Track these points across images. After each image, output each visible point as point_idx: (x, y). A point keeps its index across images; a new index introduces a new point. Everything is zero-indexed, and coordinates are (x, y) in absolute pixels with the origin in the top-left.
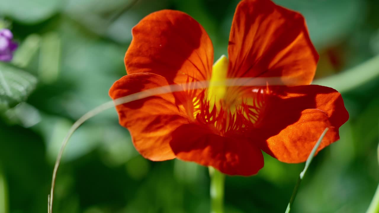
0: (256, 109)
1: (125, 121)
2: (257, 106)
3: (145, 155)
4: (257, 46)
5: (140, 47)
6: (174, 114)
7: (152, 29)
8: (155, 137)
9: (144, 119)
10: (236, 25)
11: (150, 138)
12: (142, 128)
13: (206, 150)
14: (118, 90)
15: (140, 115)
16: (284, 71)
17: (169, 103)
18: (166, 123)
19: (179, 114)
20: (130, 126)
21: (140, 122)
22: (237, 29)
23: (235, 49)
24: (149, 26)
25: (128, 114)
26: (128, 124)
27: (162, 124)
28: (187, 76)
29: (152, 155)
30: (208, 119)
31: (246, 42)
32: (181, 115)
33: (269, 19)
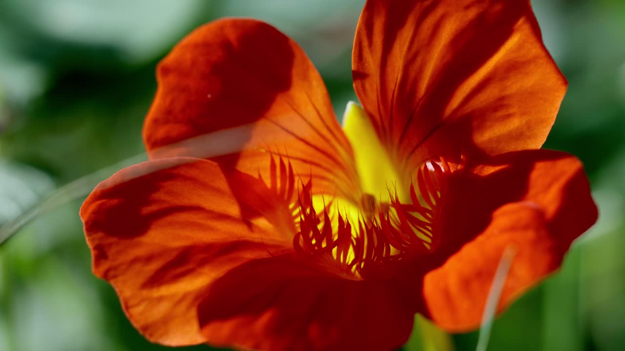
0: (423, 211)
1: (105, 266)
2: (424, 204)
3: (151, 335)
4: (412, 74)
5: (172, 102)
6: (236, 239)
7: (194, 63)
8: (173, 296)
9: (149, 259)
10: (364, 33)
11: (160, 299)
12: (141, 280)
13: (264, 319)
14: (98, 202)
15: (140, 252)
16: (475, 123)
17: (224, 217)
18: (202, 263)
19: (250, 239)
20: (115, 277)
21: (138, 266)
22: (365, 44)
23: (367, 86)
24: (188, 56)
25: (112, 252)
26: (112, 273)
27: (191, 266)
28: (269, 154)
29: (166, 333)
30: (319, 243)
31: (389, 69)
32: (256, 240)
33: (439, 12)
